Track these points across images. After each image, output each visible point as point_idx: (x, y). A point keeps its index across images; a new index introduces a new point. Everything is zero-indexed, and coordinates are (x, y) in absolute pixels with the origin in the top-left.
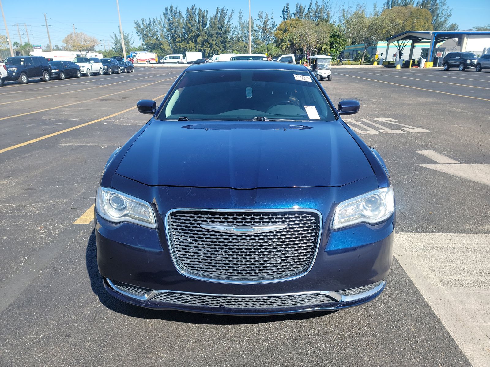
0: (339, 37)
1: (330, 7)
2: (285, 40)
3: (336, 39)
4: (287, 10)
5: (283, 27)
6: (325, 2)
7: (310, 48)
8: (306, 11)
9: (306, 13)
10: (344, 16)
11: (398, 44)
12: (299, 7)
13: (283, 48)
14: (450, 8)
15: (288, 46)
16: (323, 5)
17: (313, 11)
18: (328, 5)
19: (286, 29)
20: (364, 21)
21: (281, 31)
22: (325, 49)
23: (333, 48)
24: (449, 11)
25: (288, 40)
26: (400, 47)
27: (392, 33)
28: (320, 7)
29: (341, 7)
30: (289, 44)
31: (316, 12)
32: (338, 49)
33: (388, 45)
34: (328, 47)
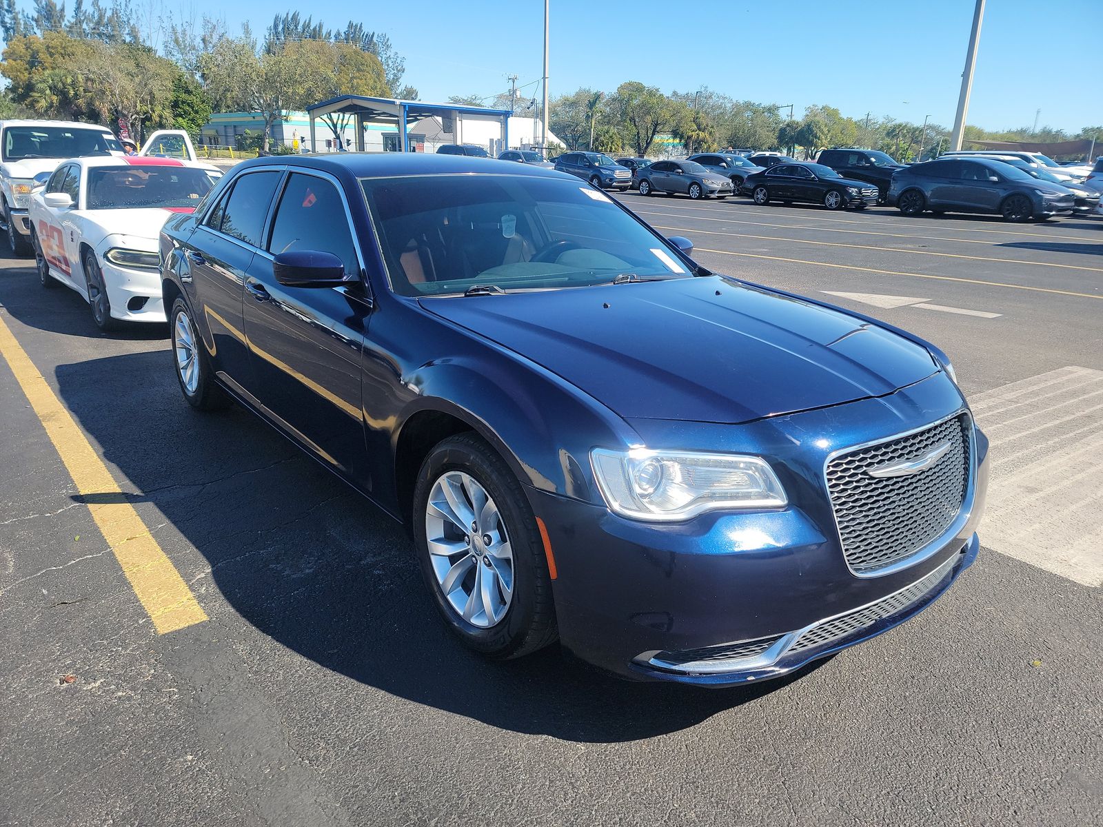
0: (188, 92)
1: (134, 16)
2: (40, 86)
3: (184, 96)
4: (9, 6)
5: (24, 51)
6: (118, 3)
7: (126, 112)
8: (69, 16)
9: (68, 21)
10: (176, 41)
11: (331, 119)
12: (46, 4)
13: (38, 106)
14: (400, 55)
15: (52, 103)
16: (116, 10)
17: (89, 20)
18: (129, 11)
19: (33, 56)
20: (251, 61)
21: (19, 61)
22: (161, 117)
23: (181, 115)
24: (399, 61)
25: (51, 89)
26: (335, 126)
27: (319, 96)
28: (109, 13)
29: (165, 19)
30: (55, 98)
31: (98, 23)
32: (193, 120)
33: (312, 120)
34: (167, 113)
